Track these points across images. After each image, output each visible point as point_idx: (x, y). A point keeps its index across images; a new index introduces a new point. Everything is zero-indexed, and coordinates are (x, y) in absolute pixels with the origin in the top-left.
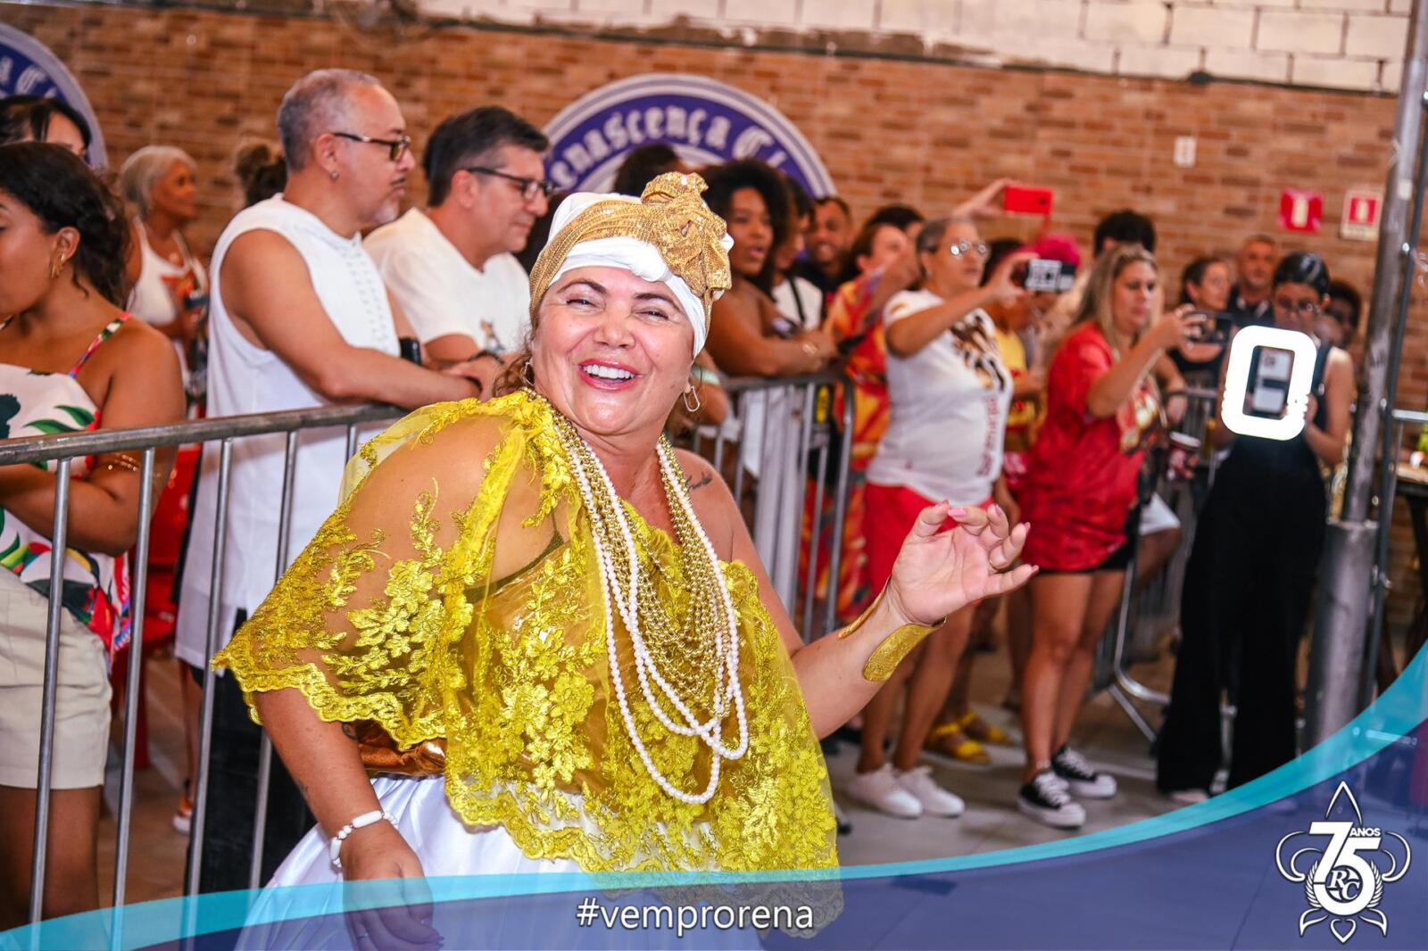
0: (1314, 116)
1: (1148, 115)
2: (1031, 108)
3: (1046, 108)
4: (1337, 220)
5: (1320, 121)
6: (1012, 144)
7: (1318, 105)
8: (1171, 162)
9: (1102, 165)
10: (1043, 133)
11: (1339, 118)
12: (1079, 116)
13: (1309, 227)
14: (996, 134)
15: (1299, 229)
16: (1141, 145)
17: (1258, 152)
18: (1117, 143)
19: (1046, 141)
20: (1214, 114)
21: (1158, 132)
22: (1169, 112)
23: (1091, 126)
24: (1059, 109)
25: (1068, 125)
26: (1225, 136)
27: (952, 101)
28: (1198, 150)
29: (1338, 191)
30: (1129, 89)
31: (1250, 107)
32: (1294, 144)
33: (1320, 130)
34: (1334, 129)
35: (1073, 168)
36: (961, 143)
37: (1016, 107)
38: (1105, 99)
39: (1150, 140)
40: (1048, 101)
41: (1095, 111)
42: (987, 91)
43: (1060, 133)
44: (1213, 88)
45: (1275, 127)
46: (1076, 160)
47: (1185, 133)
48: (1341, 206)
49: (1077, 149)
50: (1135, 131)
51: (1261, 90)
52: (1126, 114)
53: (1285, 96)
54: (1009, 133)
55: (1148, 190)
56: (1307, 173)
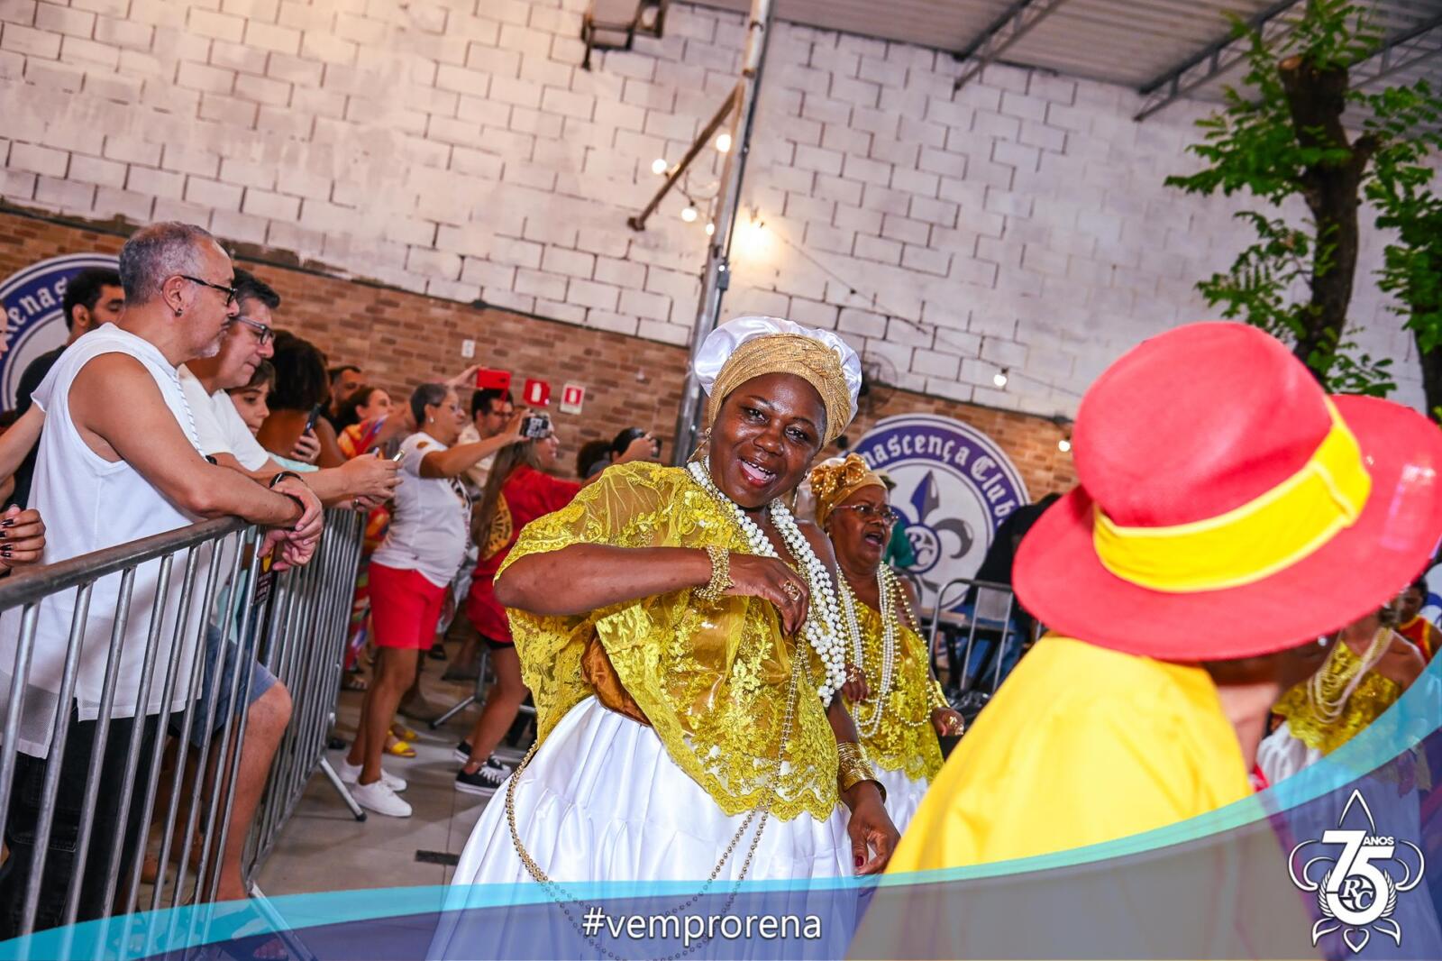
0: (547, 336)
1: (446, 323)
2: (369, 310)
3: (382, 311)
4: (558, 400)
5: (551, 339)
6: (358, 332)
7: (551, 330)
8: (459, 353)
9: (415, 352)
10: (377, 327)
11: (563, 339)
12: (402, 319)
13: (541, 403)
14: (345, 324)
15: (535, 403)
16: (441, 342)
17: (513, 354)
18: (425, 339)
19: (379, 332)
20: (487, 328)
21: (451, 334)
22: (459, 322)
23: (409, 326)
24: (389, 313)
25: (395, 323)
26: (494, 343)
27: (317, 299)
28: (476, 349)
29: (560, 383)
30: (434, 305)
31: (510, 326)
32: (534, 352)
33: (551, 345)
34: (558, 345)
35: (395, 351)
36: (321, 327)
37: (361, 308)
38: (419, 310)
39: (447, 339)
40: (381, 307)
41: (412, 317)
42: (342, 296)
43: (391, 328)
44: (488, 311)
45: (523, 340)
46: (397, 346)
47: (470, 338)
48: (561, 391)
49: (399, 340)
50: (436, 332)
51: (515, 316)
52: (432, 321)
53: (530, 321)
54: (353, 324)
55: (443, 371)
56: (541, 370)
